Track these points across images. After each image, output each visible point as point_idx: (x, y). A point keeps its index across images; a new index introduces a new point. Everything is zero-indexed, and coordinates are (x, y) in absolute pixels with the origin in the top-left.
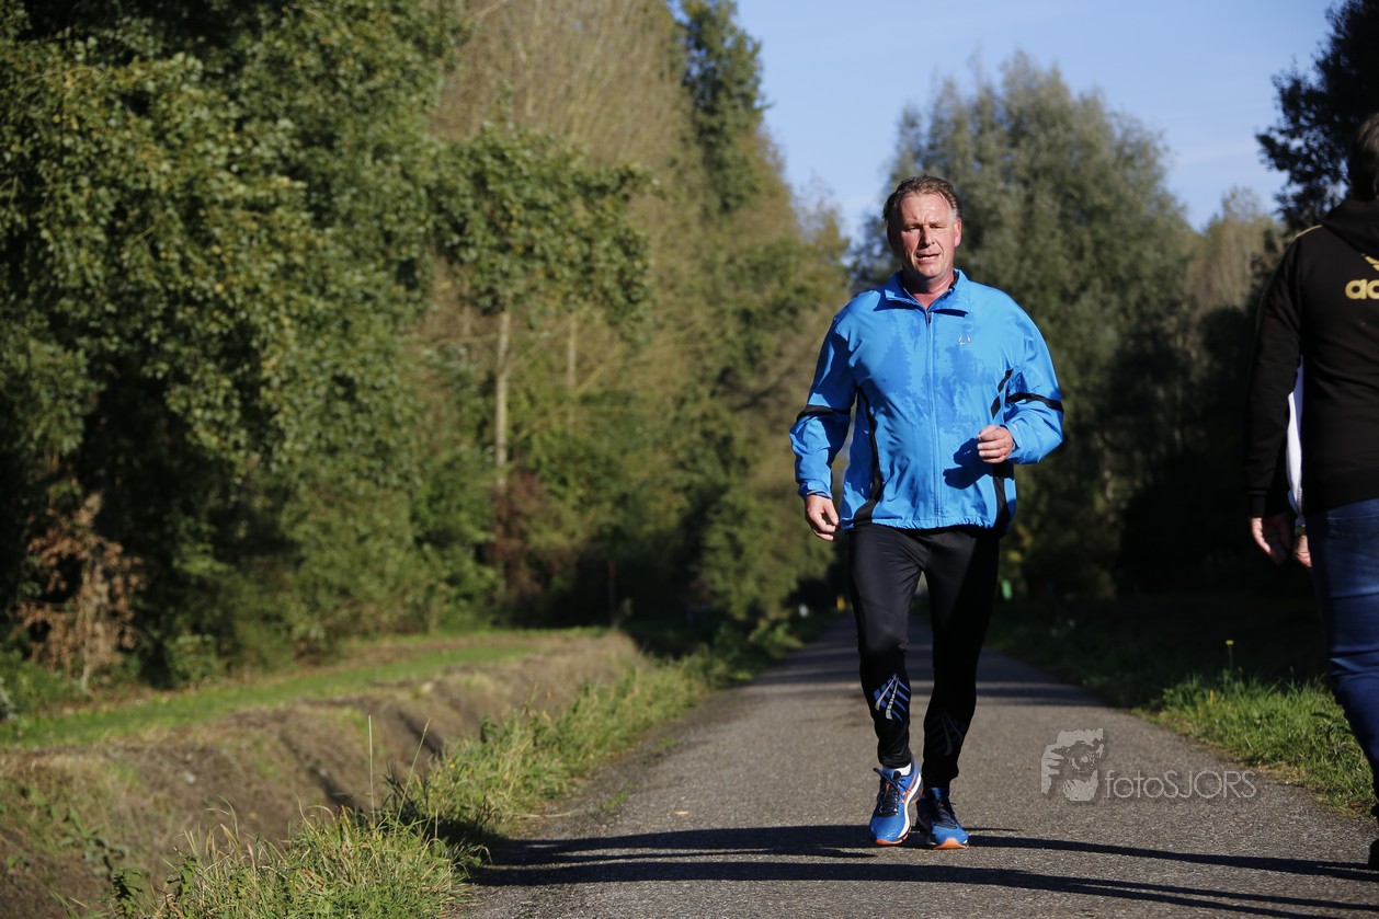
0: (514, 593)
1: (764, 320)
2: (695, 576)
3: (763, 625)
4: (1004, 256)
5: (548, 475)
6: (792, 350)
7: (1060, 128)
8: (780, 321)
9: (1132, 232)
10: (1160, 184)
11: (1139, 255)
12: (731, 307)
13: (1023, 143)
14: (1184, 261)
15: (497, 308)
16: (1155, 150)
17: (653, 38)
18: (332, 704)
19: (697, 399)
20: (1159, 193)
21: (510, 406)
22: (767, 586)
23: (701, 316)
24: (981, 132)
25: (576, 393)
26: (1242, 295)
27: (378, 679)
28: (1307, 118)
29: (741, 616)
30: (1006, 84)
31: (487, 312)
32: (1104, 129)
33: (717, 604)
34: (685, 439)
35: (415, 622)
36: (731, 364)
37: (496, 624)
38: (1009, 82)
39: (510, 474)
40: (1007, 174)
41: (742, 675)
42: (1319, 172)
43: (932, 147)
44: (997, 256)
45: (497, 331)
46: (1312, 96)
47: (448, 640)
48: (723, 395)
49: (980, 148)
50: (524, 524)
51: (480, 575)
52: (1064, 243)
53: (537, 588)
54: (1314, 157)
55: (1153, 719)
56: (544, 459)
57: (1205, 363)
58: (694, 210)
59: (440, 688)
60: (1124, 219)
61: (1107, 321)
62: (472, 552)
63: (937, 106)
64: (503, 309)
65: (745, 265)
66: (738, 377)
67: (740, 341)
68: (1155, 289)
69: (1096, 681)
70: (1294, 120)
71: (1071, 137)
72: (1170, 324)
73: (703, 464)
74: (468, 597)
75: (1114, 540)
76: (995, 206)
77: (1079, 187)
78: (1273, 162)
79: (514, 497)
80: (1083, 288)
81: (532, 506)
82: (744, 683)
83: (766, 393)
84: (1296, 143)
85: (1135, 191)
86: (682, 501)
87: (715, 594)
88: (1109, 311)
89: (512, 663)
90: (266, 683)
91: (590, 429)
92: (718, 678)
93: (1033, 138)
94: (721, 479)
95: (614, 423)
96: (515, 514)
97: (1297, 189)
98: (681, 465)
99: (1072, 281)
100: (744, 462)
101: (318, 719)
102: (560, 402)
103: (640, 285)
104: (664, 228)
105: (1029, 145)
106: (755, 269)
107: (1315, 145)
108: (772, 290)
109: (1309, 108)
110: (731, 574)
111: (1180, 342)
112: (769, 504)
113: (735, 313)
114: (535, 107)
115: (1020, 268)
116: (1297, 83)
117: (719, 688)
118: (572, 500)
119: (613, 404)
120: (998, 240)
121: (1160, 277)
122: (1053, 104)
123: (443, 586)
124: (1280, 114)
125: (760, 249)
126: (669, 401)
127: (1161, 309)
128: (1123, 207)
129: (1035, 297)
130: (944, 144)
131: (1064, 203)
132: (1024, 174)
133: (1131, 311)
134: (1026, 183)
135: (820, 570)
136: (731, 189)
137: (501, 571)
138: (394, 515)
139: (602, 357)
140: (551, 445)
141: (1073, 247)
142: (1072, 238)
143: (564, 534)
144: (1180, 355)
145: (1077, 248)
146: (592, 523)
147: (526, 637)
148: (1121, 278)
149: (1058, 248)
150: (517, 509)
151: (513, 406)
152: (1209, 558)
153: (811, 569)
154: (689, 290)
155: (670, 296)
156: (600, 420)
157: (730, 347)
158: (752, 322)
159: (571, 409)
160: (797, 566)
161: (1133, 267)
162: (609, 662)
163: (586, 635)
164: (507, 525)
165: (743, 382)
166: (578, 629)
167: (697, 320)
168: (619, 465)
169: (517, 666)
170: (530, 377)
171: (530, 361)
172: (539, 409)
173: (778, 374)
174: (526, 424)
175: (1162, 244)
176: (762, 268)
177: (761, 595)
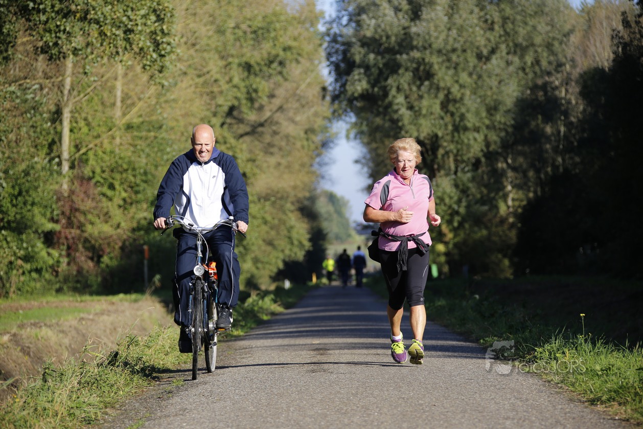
0: (74, 269)
1: (261, 70)
3: (255, 294)
4: (436, 27)
5: (102, 181)
6: (280, 92)
8: (271, 71)
9: (529, 11)
11: (534, 27)
12: (236, 61)
14: (567, 35)
15: (62, 57)
21: (71, 131)
22: (260, 265)
23: (214, 66)
25: (121, 122)
26: (608, 59)
36: (236, 103)
37: (59, 291)
39: (72, 181)
44: (432, 25)
45: (63, 75)
47: (23, 303)
48: (232, 124)
50: (82, 219)
51: (49, 254)
52: (480, 17)
53: (91, 265)
56: (98, 170)
57: (581, 108)
59: (15, 339)
61: (510, 75)
62: (42, 240)
64: (66, 58)
65: (249, 30)
66: (241, 112)
67: (242, 85)
68: (545, 54)
72: (557, 79)
74: (38, 271)
75: (513, 234)
79: (74, 197)
80: (493, 51)
81: (89, 204)
82: (238, 338)
83: (262, 125)
88: (512, 69)
89: (70, 320)
91: (132, 149)
95: (151, 145)
96: (74, 210)
99: (485, 46)
102: (110, 130)
106: (255, 32)
108: (267, 47)
113: (240, 65)
115: (448, 36)
118: (118, 201)
119: (149, 131)
120: (433, 15)
121: (549, 45)
123: (20, 262)
125: (260, 18)
127: (551, 68)
129: (458, 56)
133: (527, 70)
135: (300, 255)
137: (64, 253)
139: (142, 96)
140: (102, 159)
141: (486, 21)
142: (486, 14)
143: (112, 226)
144: (563, 102)
145: (489, 22)
146: (133, 218)
147: (81, 301)
148: (521, 44)
149: (475, 21)
150: (77, 206)
151: (75, 131)
152: (581, 249)
153: (293, 255)
154: (207, 48)
155: (192, 52)
156: (139, 142)
157: (235, 90)
158: (252, 71)
159: (118, 133)
160: (283, 251)
161: (529, 38)
162: (143, 320)
163: (126, 300)
164: (69, 218)
165: (245, 116)
166: (121, 296)
167: (211, 70)
168: (153, 175)
169: (74, 323)
170: (87, 110)
171: (87, 97)
172: (94, 132)
173: (271, 111)
174: (84, 144)
175: (552, 20)
176: (260, 32)
177: (255, 272)
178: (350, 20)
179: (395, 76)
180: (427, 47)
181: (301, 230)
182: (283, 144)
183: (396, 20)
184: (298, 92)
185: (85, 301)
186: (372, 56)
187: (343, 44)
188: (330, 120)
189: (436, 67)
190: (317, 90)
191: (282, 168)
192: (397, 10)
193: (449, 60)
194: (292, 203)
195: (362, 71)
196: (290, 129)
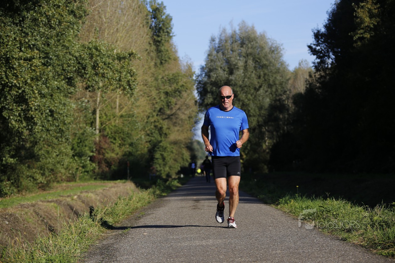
0: (101, 170)
1: (172, 94)
2: (151, 166)
3: (170, 179)
4: (239, 77)
5: (111, 136)
6: (179, 103)
7: (254, 42)
8: (176, 94)
9: (274, 71)
10: (281, 58)
11: (276, 78)
12: (163, 91)
13: (244, 46)
14: (288, 80)
16: (280, 48)
17: (141, 15)
18: (48, 201)
19: (153, 116)
20: (281, 61)
21: (100, 118)
22: (171, 169)
23: (154, 93)
24: (232, 43)
25: (119, 114)
26: (303, 90)
27: (62, 195)
28: (321, 41)
29: (164, 177)
30: (239, 30)
32: (266, 43)
33: (158, 173)
34: (149, 128)
35: (72, 178)
36: (162, 107)
37: (95, 179)
38: (241, 29)
39: (100, 137)
40: (240, 55)
41: (164, 194)
42: (324, 56)
43: (219, 47)
44: (237, 76)
45: (97, 97)
46: (323, 35)
47: (82, 184)
48: (160, 115)
49: (232, 47)
50: (104, 151)
51: (91, 165)
52: (256, 74)
53: (107, 169)
54: (323, 52)
55: (276, 207)
56: (110, 133)
57: (293, 108)
58: (153, 63)
59: (79, 197)
60: (272, 68)
61: (267, 96)
62: (89, 158)
63: (220, 35)
65: (167, 79)
66: (164, 110)
67: (165, 100)
68: (280, 88)
69: (262, 196)
70: (318, 41)
71: (257, 45)
72: (284, 97)
73: (154, 135)
74: (88, 172)
75: (268, 157)
76: (237, 63)
77: (260, 59)
78: (312, 53)
79: (101, 143)
80: (260, 87)
81: (106, 146)
82: (164, 196)
83: (172, 115)
84: (318, 48)
85: (275, 60)
86: (148, 145)
87: (157, 171)
88: (267, 93)
89: (100, 190)
90: (29, 196)
91: (122, 124)
92: (157, 195)
93: (247, 45)
94: (160, 139)
95: (129, 123)
96: (101, 148)
97: (319, 60)
98: (148, 135)
99: (257, 85)
100: (166, 134)
101: (44, 206)
102: (114, 117)
104: (144, 68)
105: (246, 47)
106: (169, 80)
107: (323, 48)
108: (174, 86)
109: (322, 38)
110: (162, 165)
111: (286, 103)
112: (172, 146)
113: (164, 92)
114: (108, 34)
116: (319, 31)
117: (157, 198)
118: (117, 144)
119: (129, 118)
120: (238, 73)
121: (281, 84)
122: (252, 36)
123: (80, 168)
124: (314, 40)
125: (171, 75)
126: (145, 117)
127: (282, 93)
128: (272, 65)
129: (247, 89)
130: (222, 46)
131: (255, 63)
132: (244, 55)
133: (273, 94)
134: (245, 57)
135: (187, 164)
136: (163, 58)
137: (97, 164)
138: (66, 148)
139: (126, 104)
140: (111, 129)
141: (258, 75)
142: (258, 73)
143: (115, 154)
144: (287, 106)
146: (123, 151)
147: (104, 183)
148: (271, 84)
149: (254, 76)
150: (102, 147)
152: (294, 162)
153: (184, 164)
154: (151, 86)
155: (145, 87)
156: (125, 122)
157: (162, 102)
158: (168, 95)
159: (117, 119)
160: (180, 163)
161: (274, 81)
162: (127, 190)
163: (121, 182)
164: (99, 151)
165: (166, 112)
166: (119, 181)
167: (153, 94)
168: (131, 135)
169: (101, 191)
170: (106, 110)
171: (106, 105)
172: (108, 118)
173: (175, 110)
174: (104, 123)
175: (282, 75)
176: (171, 80)
177: (170, 171)
178: (205, 75)
181: (187, 155)
182: (180, 122)
183: (223, 75)
184: (186, 102)
186: (214, 88)
187: (203, 84)
188: (198, 113)
189: (239, 93)
190: (194, 101)
191: (180, 131)
192: (224, 70)
193: (244, 90)
194: (184, 145)
195: (210, 94)
196: (183, 117)
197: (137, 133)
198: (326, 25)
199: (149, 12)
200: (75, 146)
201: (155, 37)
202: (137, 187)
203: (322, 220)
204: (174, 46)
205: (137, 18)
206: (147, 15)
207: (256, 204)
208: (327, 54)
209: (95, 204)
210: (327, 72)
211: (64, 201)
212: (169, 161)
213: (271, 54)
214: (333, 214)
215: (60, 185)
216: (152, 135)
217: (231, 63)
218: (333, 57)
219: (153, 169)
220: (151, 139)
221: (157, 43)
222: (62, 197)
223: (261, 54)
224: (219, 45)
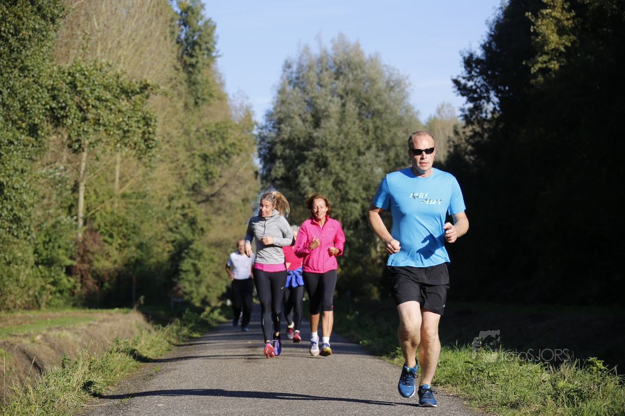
0: (85, 291)
1: (214, 159)
2: (175, 284)
3: (208, 309)
4: (330, 132)
5: (105, 232)
6: (226, 174)
7: (359, 71)
8: (221, 160)
9: (392, 123)
10: (406, 100)
11: (395, 134)
12: (198, 153)
13: (341, 77)
15: (81, 150)
16: (405, 84)
17: (162, 19)
19: (180, 197)
20: (406, 104)
21: (85, 198)
22: (210, 290)
23: (182, 156)
24: (321, 72)
25: (119, 192)
26: (444, 156)
27: (14, 333)
28: (476, 72)
29: (198, 304)
31: (75, 151)
32: (380, 73)
33: (186, 298)
34: (172, 217)
35: (34, 304)
36: (197, 181)
37: (74, 305)
38: (335, 48)
39: (85, 232)
40: (333, 92)
41: (195, 335)
42: (480, 98)
43: (297, 78)
44: (327, 132)
45: (80, 161)
46: (478, 61)
47: (51, 314)
48: (193, 195)
49: (320, 79)
50: (91, 257)
51: (69, 281)
52: (360, 127)
53: (97, 288)
54: (478, 90)
55: (391, 362)
56: (102, 225)
58: (180, 104)
59: (45, 338)
60: (388, 116)
62: (64, 270)
63: (300, 58)
64: (83, 151)
65: (205, 132)
66: (199, 186)
67: (202, 170)
68: (402, 151)
69: (366, 342)
70: (470, 72)
71: (364, 75)
73: (181, 229)
74: (61, 292)
76: (327, 108)
77: (368, 101)
78: (459, 92)
79: (86, 243)
80: (368, 149)
81: (96, 247)
83: (213, 196)
84: (470, 84)
85: (394, 102)
86: (170, 247)
87: (185, 293)
88: (378, 159)
89: (82, 326)
91: (126, 210)
92: (184, 336)
93: (346, 76)
94: (190, 237)
95: (138, 208)
96: (86, 251)
97: (471, 105)
98: (171, 230)
99: (363, 146)
100: (202, 229)
102: (111, 197)
103: (153, 140)
104: (165, 113)
105: (344, 79)
106: (210, 135)
107: (479, 85)
108: (219, 144)
109: (476, 67)
110: (194, 283)
112: (213, 250)
113: (200, 156)
114: (102, 51)
115: (338, 138)
116: (471, 55)
117: (184, 341)
118: (115, 245)
119: (137, 199)
120: (328, 124)
121: (404, 146)
122: (356, 60)
123: (48, 286)
124: (463, 69)
125: (213, 125)
126: (165, 198)
128: (389, 111)
129: (345, 152)
130: (303, 77)
131: (360, 107)
132: (341, 93)
134: (342, 97)
136: (199, 95)
137: (79, 280)
138: (24, 251)
139: (133, 175)
140: (105, 217)
141: (364, 129)
142: (364, 124)
143: (111, 262)
145: (366, 129)
146: (125, 257)
147: (90, 313)
148: (386, 145)
149: (357, 129)
150: (87, 249)
151: (87, 198)
154: (177, 144)
155: (167, 146)
156: (131, 206)
157: (197, 173)
158: (208, 159)
159: (116, 200)
161: (392, 140)
162: (131, 326)
163: (120, 312)
164: (82, 257)
165: (203, 190)
166: (117, 309)
167: (180, 159)
168: (139, 229)
169: (85, 327)
170: (96, 184)
171: (96, 176)
172: (100, 199)
173: (219, 186)
174: (93, 207)
175: (407, 130)
176: (213, 134)
177: (208, 294)
178: (274, 127)
179: (303, 164)
180: (324, 145)
182: (228, 208)
183: (304, 128)
184: (238, 174)
185: (92, 313)
186: (288, 151)
187: (268, 143)
189: (330, 159)
190: (252, 172)
191: (227, 224)
192: (304, 121)
193: (338, 154)
195: (281, 161)
196: (232, 198)
197: (151, 225)
198: (485, 45)
199: (176, 13)
200: (41, 247)
201: (185, 57)
202: (148, 321)
203: (469, 385)
204: (218, 75)
205: (154, 24)
206: (172, 20)
207: (356, 355)
208: (485, 95)
209: (73, 350)
210: (486, 127)
211: (18, 344)
212: (206, 277)
213: (388, 91)
214: (489, 376)
215: (12, 315)
216: (178, 231)
217: (319, 107)
218: (496, 100)
219: (179, 289)
220: (176, 237)
221: (189, 68)
222: (14, 338)
223: (370, 92)
224: (297, 75)
